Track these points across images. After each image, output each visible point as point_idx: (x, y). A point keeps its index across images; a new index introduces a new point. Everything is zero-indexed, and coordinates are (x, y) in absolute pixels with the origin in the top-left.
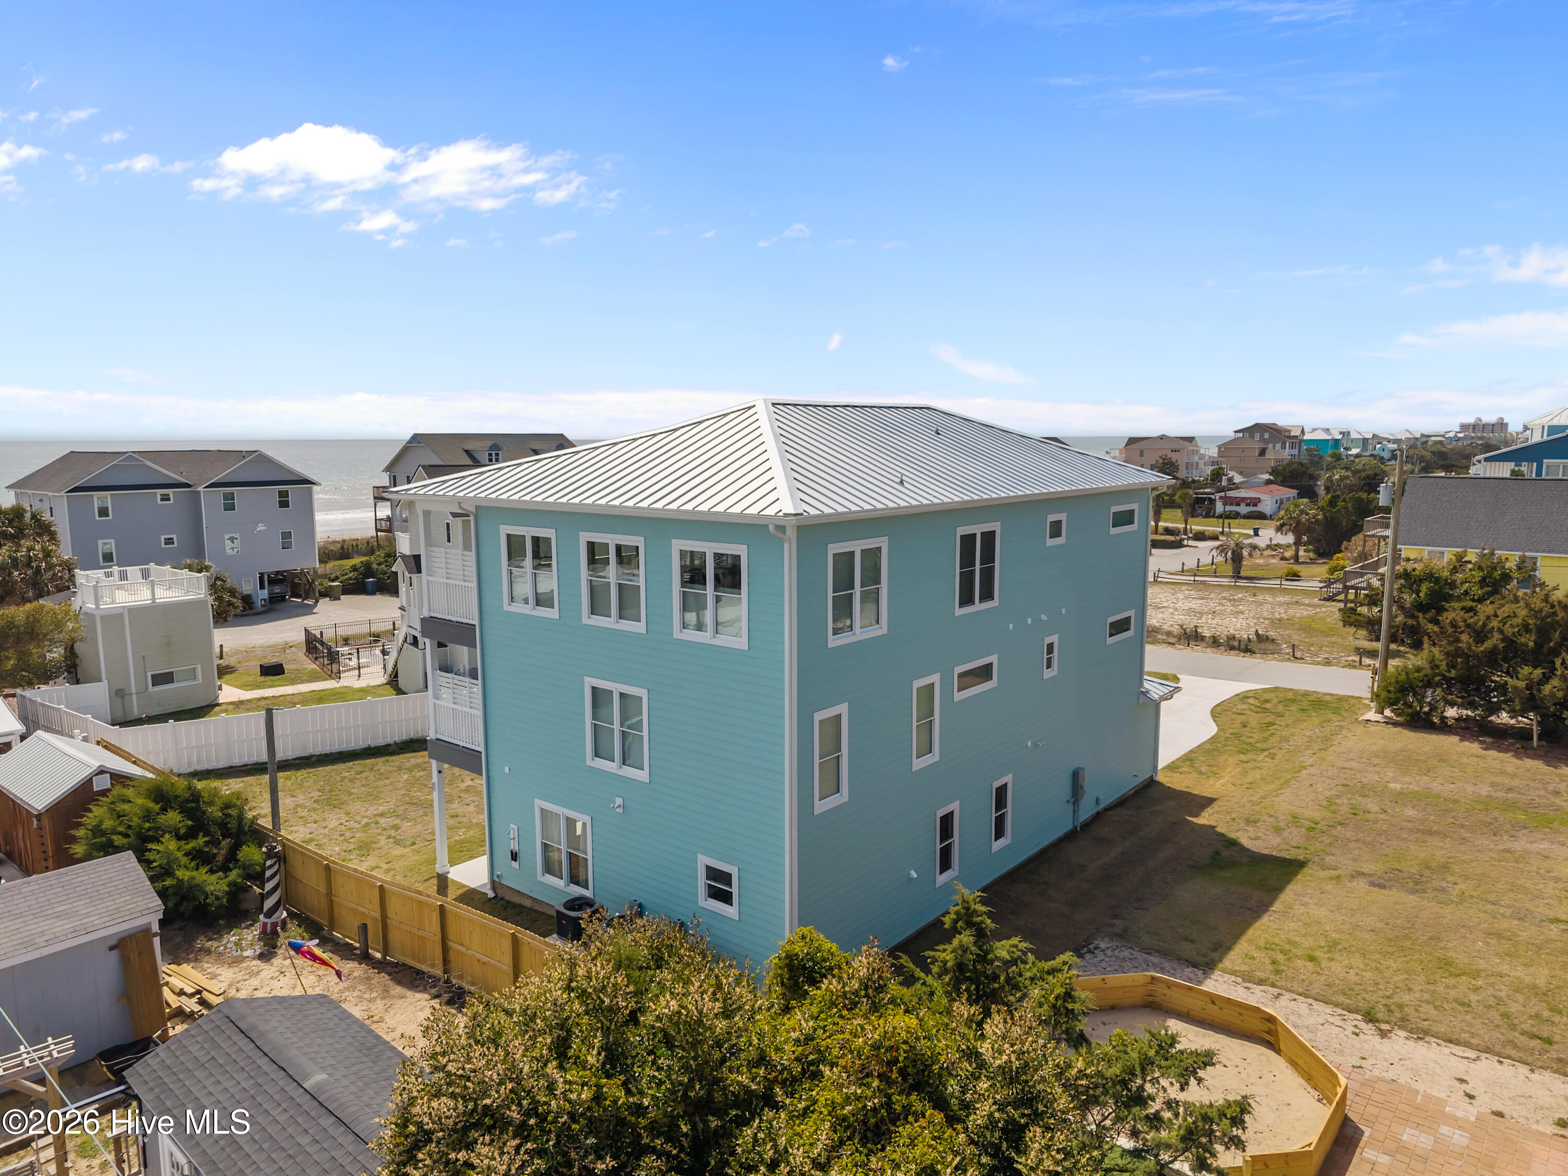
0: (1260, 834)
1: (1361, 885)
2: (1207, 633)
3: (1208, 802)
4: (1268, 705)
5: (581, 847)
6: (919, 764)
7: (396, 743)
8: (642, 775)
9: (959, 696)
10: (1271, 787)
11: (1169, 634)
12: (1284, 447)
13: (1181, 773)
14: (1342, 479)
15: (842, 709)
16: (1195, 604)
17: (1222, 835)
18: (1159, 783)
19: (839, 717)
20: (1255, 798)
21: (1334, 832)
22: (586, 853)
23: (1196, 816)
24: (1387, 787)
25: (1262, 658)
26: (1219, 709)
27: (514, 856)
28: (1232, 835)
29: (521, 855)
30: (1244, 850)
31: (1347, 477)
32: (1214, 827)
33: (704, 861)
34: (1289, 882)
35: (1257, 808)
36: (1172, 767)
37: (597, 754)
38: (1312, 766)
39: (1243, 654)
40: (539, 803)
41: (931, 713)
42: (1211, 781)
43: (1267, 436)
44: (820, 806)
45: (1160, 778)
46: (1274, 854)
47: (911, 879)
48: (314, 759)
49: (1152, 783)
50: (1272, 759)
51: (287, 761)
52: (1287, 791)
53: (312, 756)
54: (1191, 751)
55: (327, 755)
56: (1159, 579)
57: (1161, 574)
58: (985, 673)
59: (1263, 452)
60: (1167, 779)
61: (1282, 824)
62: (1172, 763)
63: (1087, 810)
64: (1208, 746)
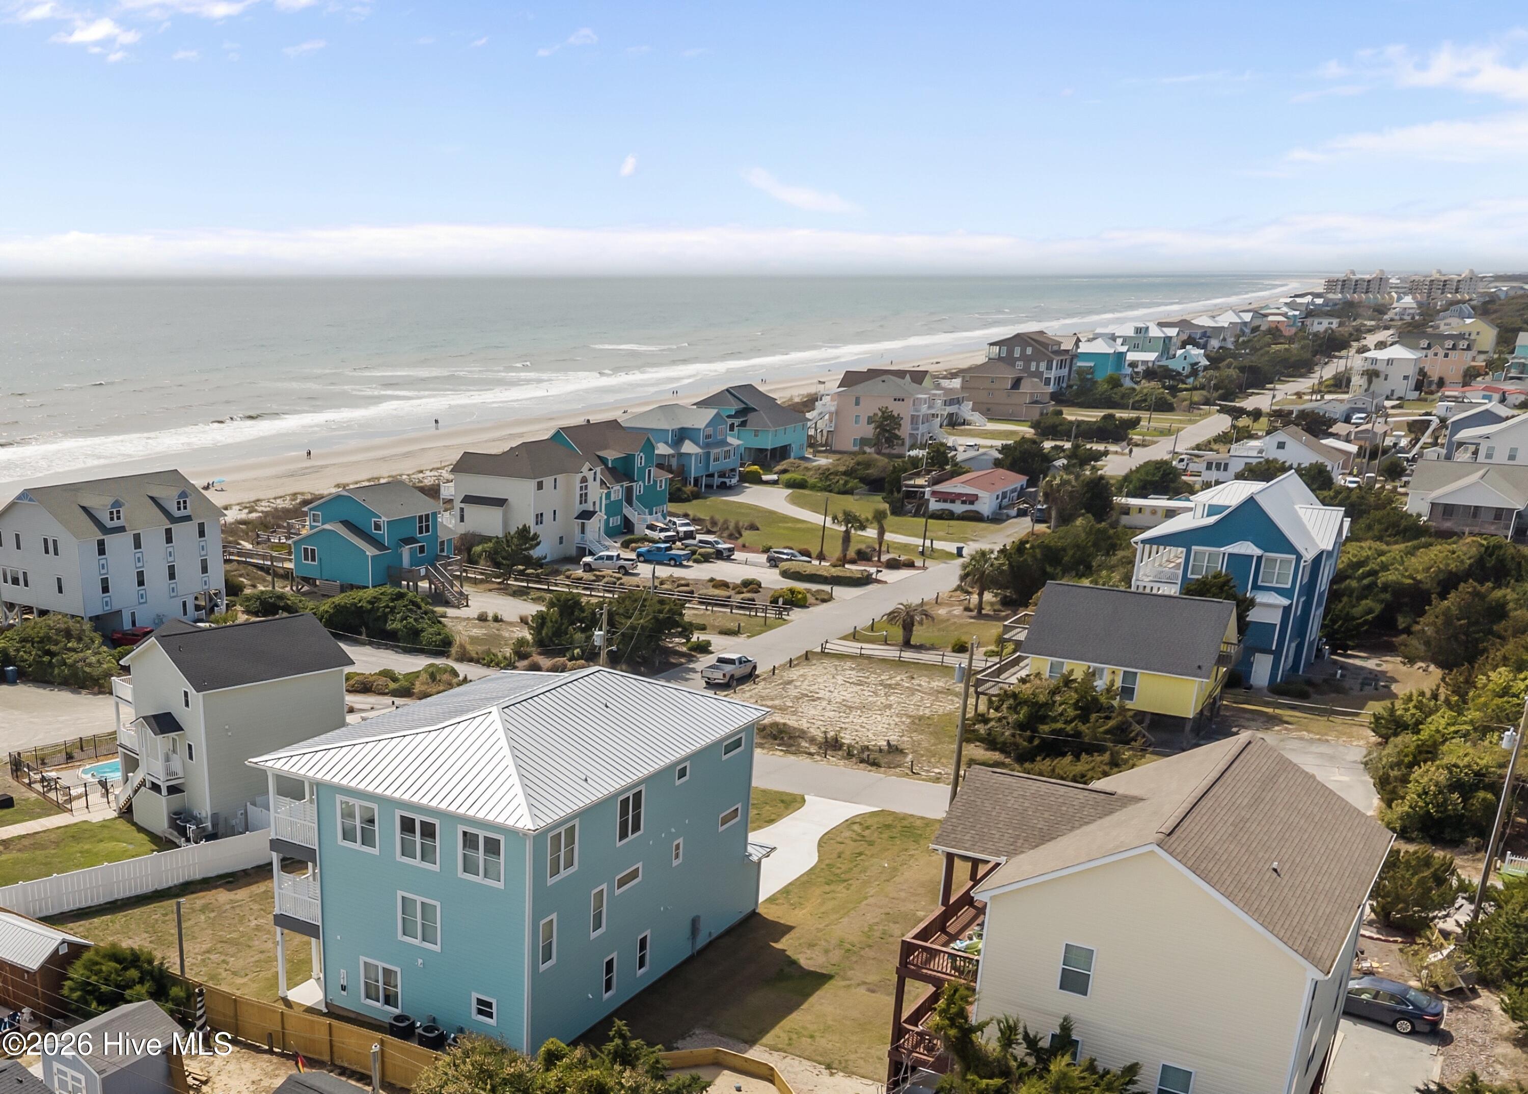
0: (814, 956)
1: (862, 990)
2: (847, 739)
3: (789, 929)
4: (867, 833)
5: (392, 983)
6: (594, 935)
7: (175, 886)
8: (437, 948)
9: (618, 892)
10: (835, 916)
11: (812, 740)
12: (1049, 368)
13: (777, 904)
14: (1064, 483)
15: (554, 916)
16: (848, 694)
17: (789, 957)
18: (759, 914)
19: (552, 920)
20: (821, 926)
21: (862, 953)
22: (396, 986)
23: (776, 941)
24: (915, 914)
25: (885, 773)
26: (826, 837)
27: (344, 988)
28: (794, 957)
29: (348, 988)
30: (801, 967)
31: (1068, 482)
32: (785, 950)
33: (475, 995)
34: (817, 990)
35: (819, 934)
36: (771, 900)
37: (404, 934)
38: (872, 896)
39: (870, 768)
40: (363, 959)
41: (602, 906)
42: (796, 911)
43: (1029, 351)
44: (543, 967)
45: (761, 910)
46: (818, 970)
47: (589, 999)
48: (119, 903)
49: (754, 914)
50: (848, 889)
51: (100, 905)
52: (845, 920)
53: (117, 900)
54: (790, 884)
55: (129, 899)
56: (826, 651)
57: (828, 646)
58: (634, 875)
59: (1016, 384)
60: (765, 911)
61: (831, 948)
62: (774, 895)
63: (702, 942)
64: (805, 878)
